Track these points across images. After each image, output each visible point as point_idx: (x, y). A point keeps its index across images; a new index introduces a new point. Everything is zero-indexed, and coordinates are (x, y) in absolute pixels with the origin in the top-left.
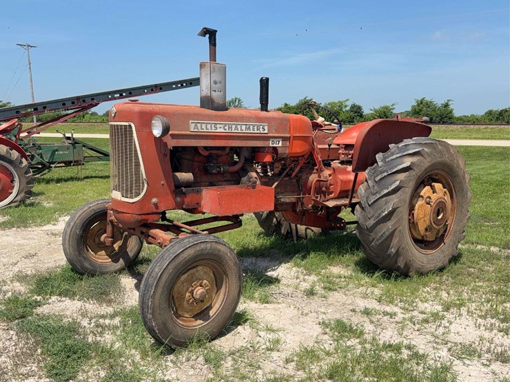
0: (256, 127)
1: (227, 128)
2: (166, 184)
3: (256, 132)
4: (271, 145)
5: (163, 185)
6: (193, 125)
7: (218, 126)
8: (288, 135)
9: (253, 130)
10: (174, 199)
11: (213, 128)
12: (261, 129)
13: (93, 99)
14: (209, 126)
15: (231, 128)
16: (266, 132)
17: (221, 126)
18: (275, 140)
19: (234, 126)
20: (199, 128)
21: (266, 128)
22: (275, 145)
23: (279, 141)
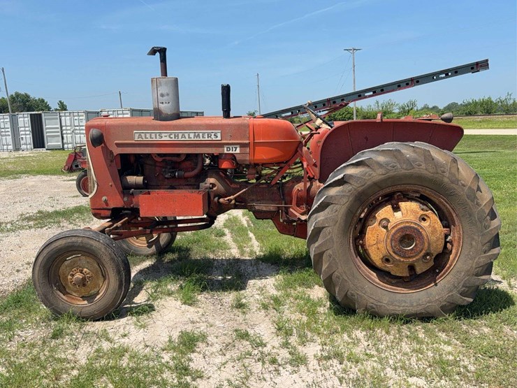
0: (206, 135)
1: (173, 136)
2: (114, 185)
3: (207, 139)
4: (226, 152)
5: (111, 186)
6: (137, 135)
7: (163, 135)
8: (247, 142)
9: (203, 137)
10: (123, 199)
11: (158, 137)
12: (213, 136)
13: (343, 100)
14: (153, 135)
15: (178, 136)
16: (219, 138)
17: (166, 135)
18: (231, 147)
19: (180, 135)
20: (144, 137)
21: (219, 135)
22: (231, 152)
23: (236, 148)
